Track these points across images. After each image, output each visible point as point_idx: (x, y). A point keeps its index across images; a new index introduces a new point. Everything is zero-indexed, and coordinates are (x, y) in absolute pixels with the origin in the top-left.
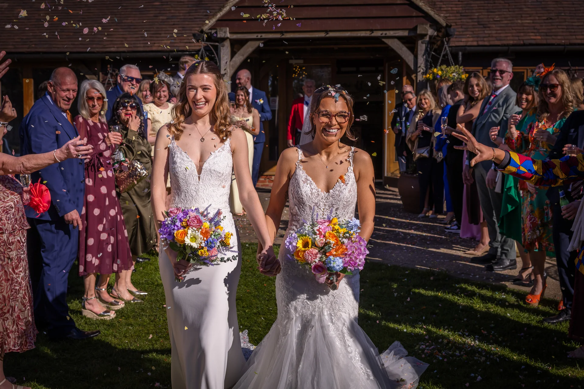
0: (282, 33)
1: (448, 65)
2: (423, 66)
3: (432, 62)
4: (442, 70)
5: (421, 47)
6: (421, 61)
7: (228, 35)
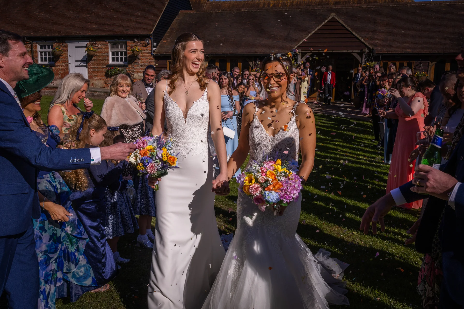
0: (318, 51)
1: (372, 62)
2: (364, 62)
5: (364, 56)
6: (363, 61)
7: (301, 51)
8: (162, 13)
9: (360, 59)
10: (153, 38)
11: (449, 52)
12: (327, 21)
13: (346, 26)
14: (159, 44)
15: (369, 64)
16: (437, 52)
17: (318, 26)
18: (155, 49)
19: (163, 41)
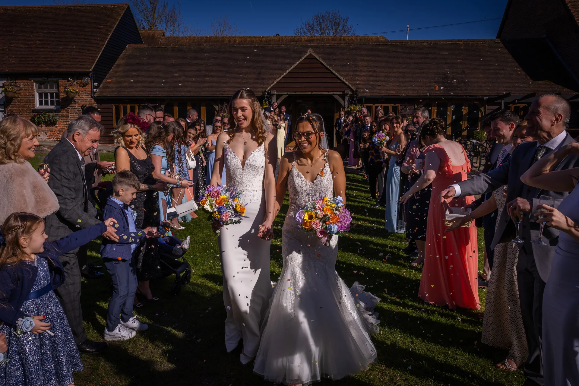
0: (295, 92)
1: (356, 105)
2: (347, 105)
3: (350, 104)
4: (354, 107)
5: (347, 98)
6: (346, 103)
7: (275, 93)
8: (104, 46)
9: (342, 102)
10: (93, 77)
11: (435, 95)
12: (303, 58)
13: (325, 64)
14: (102, 84)
15: (353, 108)
16: (422, 95)
17: (294, 64)
18: (96, 90)
19: (107, 80)
